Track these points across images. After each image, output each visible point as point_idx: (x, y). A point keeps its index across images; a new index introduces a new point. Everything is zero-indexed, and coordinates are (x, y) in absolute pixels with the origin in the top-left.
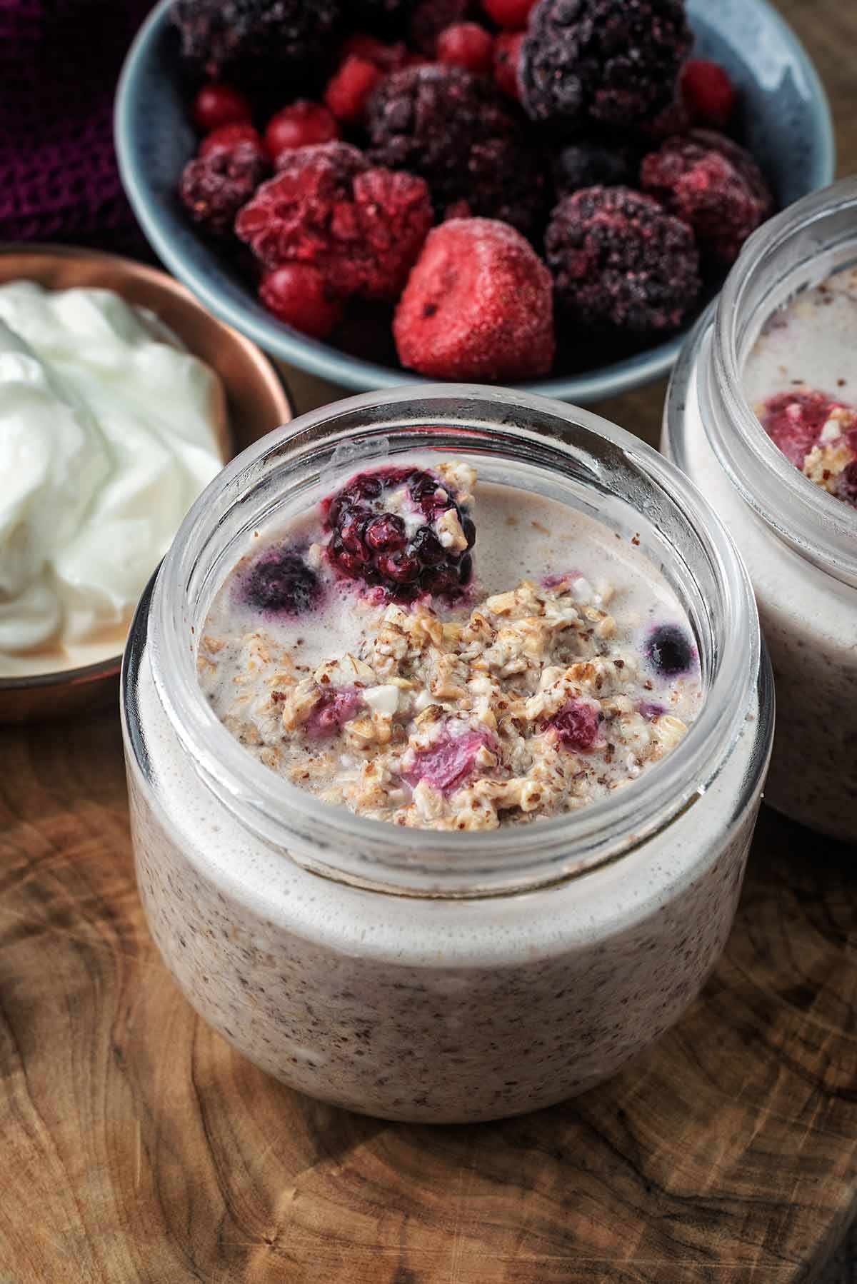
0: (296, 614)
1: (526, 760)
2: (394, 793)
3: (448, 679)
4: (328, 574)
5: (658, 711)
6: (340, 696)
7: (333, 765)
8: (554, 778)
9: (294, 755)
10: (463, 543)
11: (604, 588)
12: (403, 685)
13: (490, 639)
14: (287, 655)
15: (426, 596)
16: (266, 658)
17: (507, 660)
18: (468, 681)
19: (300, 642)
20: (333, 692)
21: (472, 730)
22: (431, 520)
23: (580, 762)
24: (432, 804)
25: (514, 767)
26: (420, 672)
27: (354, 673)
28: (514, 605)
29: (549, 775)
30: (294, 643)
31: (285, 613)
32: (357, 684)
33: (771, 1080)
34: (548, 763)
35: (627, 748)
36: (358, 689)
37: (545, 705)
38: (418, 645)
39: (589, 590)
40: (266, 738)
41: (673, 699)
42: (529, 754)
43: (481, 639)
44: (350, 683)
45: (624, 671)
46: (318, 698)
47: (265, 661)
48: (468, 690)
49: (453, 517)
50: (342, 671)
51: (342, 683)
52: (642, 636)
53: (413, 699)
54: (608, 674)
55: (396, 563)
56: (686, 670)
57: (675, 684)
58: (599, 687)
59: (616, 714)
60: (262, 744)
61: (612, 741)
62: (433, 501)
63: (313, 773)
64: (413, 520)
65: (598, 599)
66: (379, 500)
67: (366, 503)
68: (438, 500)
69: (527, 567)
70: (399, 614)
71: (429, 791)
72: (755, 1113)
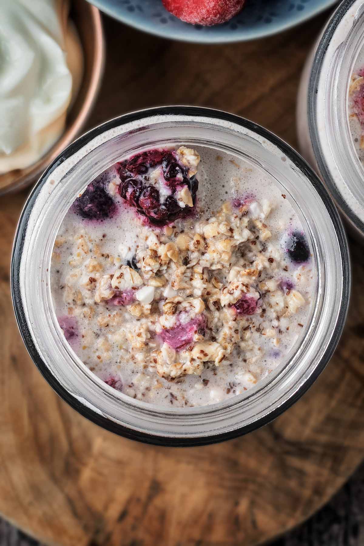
0: (102, 221)
1: (220, 324)
2: (151, 344)
3: (181, 280)
4: (119, 199)
5: (290, 287)
6: (125, 294)
7: (121, 319)
8: (233, 337)
9: (101, 312)
10: (191, 205)
11: (266, 208)
12: (157, 285)
13: (203, 250)
14: (98, 246)
16: (86, 251)
17: (211, 265)
18: (191, 279)
19: (104, 236)
20: (121, 293)
21: (192, 319)
22: (174, 191)
23: (247, 320)
24: (171, 356)
25: (213, 328)
26: (166, 275)
27: (132, 282)
28: (217, 234)
29: (231, 335)
30: (101, 238)
31: (96, 221)
32: (134, 288)
34: (230, 328)
35: (272, 310)
36: (134, 291)
37: (230, 301)
38: (165, 264)
39: (258, 210)
40: (87, 301)
41: (298, 279)
42: (221, 321)
43: (199, 251)
44: (129, 288)
45: (274, 264)
46: (113, 295)
47: (86, 253)
48: (191, 285)
49: (186, 193)
50: (125, 281)
51: (125, 289)
53: (162, 292)
54: (265, 268)
55: (154, 213)
56: (306, 261)
57: (300, 268)
58: (260, 276)
59: (268, 291)
60: (84, 306)
61: (264, 307)
62: (175, 181)
63: (111, 324)
64: (164, 192)
65: (263, 216)
66: (147, 175)
67: (139, 176)
68: (178, 181)
69: (226, 189)
70: (156, 244)
71: (169, 350)
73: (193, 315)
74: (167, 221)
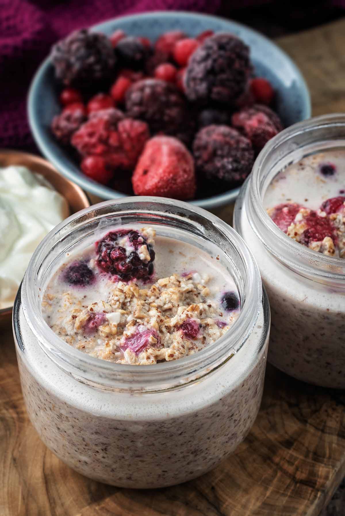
0: (84, 286)
1: (170, 342)
2: (117, 354)
3: (140, 310)
4: (97, 271)
5: (224, 324)
6: (97, 316)
7: (95, 344)
8: (180, 349)
9: (79, 340)
10: (149, 258)
11: (205, 277)
12: (123, 312)
13: (158, 296)
14: (80, 302)
15: (134, 279)
16: (71, 302)
17: (165, 304)
18: (148, 311)
19: (85, 297)
20: (95, 314)
21: (148, 329)
22: (136, 249)
23: (192, 343)
24: (131, 358)
25: (165, 344)
26: (129, 308)
27: (103, 307)
28: (168, 282)
29: (178, 347)
30: (83, 297)
31: (79, 286)
32: (104, 312)
33: (274, 476)
34: (178, 343)
35: (211, 339)
36: (104, 313)
37: (178, 320)
38: (129, 297)
39: (200, 278)
40: (69, 333)
41: (230, 320)
42: (171, 339)
43: (155, 296)
44: (101, 311)
45: (211, 309)
46: (89, 317)
47: (70, 303)
48: (148, 315)
49: (145, 248)
50: (98, 307)
51: (98, 311)
52: (220, 296)
53: (126, 318)
54: (205, 310)
55: (122, 265)
56: (236, 308)
57: (232, 314)
58: (201, 315)
59: (207, 325)
60: (67, 335)
61: (205, 335)
62: (137, 242)
63: (86, 346)
64: (129, 249)
65: (203, 281)
66: (117, 242)
67: (112, 243)
68: (139, 241)
69: (176, 269)
70: (122, 285)
71: (130, 353)
72: (266, 489)
73: (149, 326)
74: (132, 277)
